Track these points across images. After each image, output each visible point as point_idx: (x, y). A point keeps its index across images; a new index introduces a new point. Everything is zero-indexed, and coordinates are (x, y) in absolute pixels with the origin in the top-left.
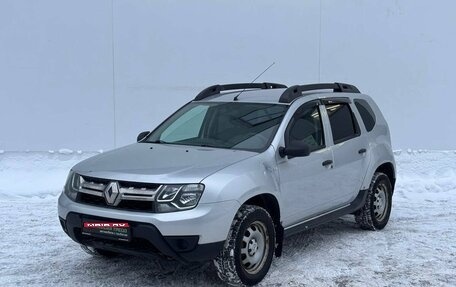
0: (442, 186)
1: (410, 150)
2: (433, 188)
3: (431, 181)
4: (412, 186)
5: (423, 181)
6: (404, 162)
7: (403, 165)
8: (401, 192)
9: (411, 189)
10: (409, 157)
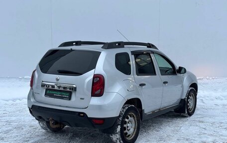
0: (224, 97)
1: (208, 78)
2: (219, 98)
3: (218, 94)
4: (208, 97)
5: (214, 94)
6: (205, 84)
7: (204, 85)
8: (202, 100)
9: (207, 98)
10: (207, 81)
